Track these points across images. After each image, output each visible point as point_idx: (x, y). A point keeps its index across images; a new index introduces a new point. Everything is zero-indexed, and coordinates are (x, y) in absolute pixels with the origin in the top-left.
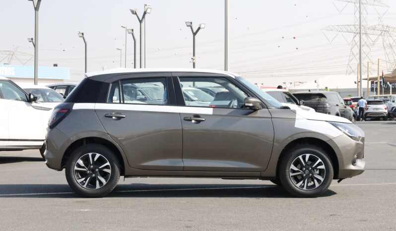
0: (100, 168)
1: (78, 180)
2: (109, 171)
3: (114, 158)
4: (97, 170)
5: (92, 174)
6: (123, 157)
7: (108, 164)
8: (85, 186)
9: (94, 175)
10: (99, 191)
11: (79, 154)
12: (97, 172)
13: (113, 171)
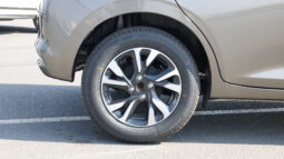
0: (158, 80)
1: (108, 107)
2: (176, 88)
3: (189, 61)
4: (151, 85)
5: (140, 94)
6: (209, 58)
7: (175, 72)
8: (123, 119)
9: (144, 96)
10: (154, 130)
11: (114, 48)
12: (150, 90)
13: (186, 88)
